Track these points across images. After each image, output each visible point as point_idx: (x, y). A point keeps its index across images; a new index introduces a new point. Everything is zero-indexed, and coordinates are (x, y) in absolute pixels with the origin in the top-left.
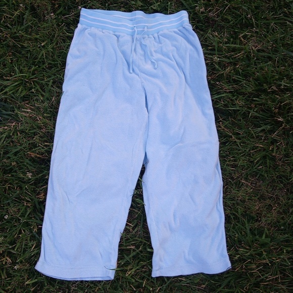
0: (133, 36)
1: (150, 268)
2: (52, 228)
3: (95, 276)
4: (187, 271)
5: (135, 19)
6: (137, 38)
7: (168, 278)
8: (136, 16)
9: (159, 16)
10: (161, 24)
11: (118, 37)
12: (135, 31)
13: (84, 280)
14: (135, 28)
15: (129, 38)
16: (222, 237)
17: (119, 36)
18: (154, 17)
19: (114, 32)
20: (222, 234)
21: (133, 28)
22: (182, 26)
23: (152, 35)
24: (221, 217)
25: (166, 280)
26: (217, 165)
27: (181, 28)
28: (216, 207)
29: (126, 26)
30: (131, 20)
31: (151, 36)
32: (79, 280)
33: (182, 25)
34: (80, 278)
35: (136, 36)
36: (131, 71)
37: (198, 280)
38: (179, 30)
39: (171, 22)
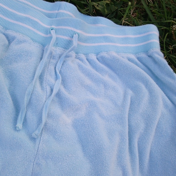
0: (44, 46)
5: (57, 15)
6: (51, 53)
8: (61, 11)
9: (104, 22)
10: (106, 39)
11: (10, 40)
12: (51, 37)
14: (52, 32)
15: (34, 48)
17: (14, 38)
18: (95, 23)
19: (6, 29)
21: (47, 32)
22: (146, 52)
23: (86, 54)
27: (143, 55)
29: (34, 24)
30: (49, 16)
31: (83, 57)
33: (147, 50)
35: (51, 47)
36: (20, 125)
38: (138, 58)
39: (125, 40)
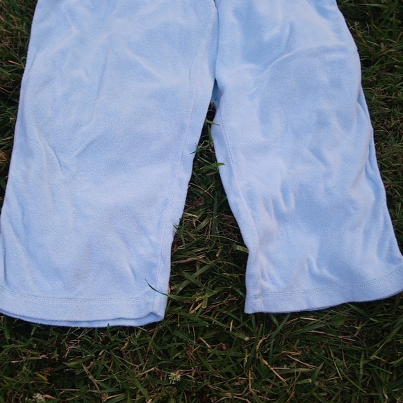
1: (241, 294)
2: (23, 215)
3: (122, 316)
4: (319, 300)
7: (281, 316)
13: (96, 325)
16: (386, 226)
20: (385, 221)
24: (377, 191)
25: (275, 320)
26: (359, 95)
28: (364, 173)
32: (84, 325)
34: (89, 322)
37: (341, 323)
